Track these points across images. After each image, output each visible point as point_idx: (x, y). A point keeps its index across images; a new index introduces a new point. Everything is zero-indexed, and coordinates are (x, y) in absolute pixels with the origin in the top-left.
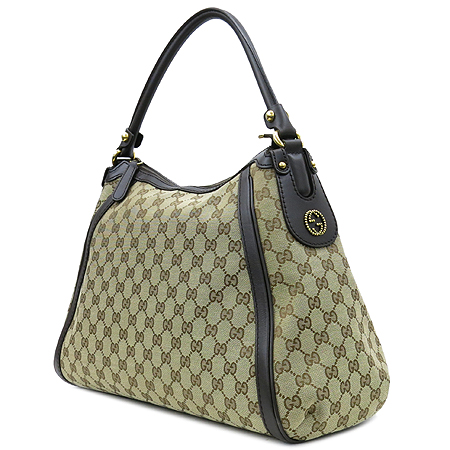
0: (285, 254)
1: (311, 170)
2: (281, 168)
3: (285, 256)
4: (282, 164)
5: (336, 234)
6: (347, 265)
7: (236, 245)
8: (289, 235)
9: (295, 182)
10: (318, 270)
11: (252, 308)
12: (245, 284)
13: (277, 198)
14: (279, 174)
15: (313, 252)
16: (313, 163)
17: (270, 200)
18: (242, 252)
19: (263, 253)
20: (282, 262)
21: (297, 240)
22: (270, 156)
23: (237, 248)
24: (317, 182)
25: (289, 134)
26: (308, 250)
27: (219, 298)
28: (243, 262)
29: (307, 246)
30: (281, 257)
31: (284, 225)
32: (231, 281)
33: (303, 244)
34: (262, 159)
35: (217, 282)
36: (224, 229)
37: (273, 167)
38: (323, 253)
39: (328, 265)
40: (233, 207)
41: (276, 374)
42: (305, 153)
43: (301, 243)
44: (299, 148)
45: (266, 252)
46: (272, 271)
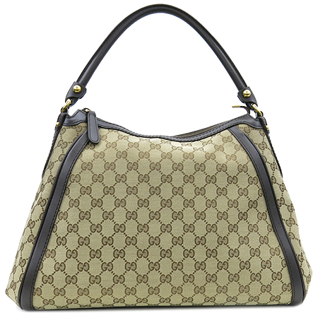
7: (254, 179)
11: (269, 223)
12: (262, 207)
18: (259, 184)
19: (272, 185)
20: (283, 191)
22: (259, 121)
23: (255, 182)
27: (245, 217)
28: (261, 192)
32: (253, 204)
35: (243, 205)
37: (263, 128)
41: (300, 263)
46: (278, 197)
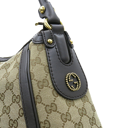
0: (51, 106)
1: (70, 45)
2: (49, 43)
3: (52, 108)
4: (50, 40)
5: (87, 88)
6: (94, 110)
7: (17, 98)
8: (55, 92)
9: (59, 53)
10: (75, 116)
13: (46, 64)
14: (48, 47)
15: (71, 103)
16: (71, 41)
17: (41, 66)
18: (21, 103)
19: (36, 105)
20: (49, 112)
21: (61, 95)
22: (42, 35)
23: (17, 100)
24: (74, 54)
25: (55, 21)
26: (69, 102)
28: (22, 111)
29: (67, 99)
30: (48, 108)
31: (51, 84)
33: (65, 98)
34: (36, 38)
36: (9, 86)
37: (43, 43)
38: (78, 103)
39: (83, 112)
40: (17, 71)
42: (66, 34)
43: (63, 97)
44: (62, 31)
45: (38, 105)
46: (42, 119)
